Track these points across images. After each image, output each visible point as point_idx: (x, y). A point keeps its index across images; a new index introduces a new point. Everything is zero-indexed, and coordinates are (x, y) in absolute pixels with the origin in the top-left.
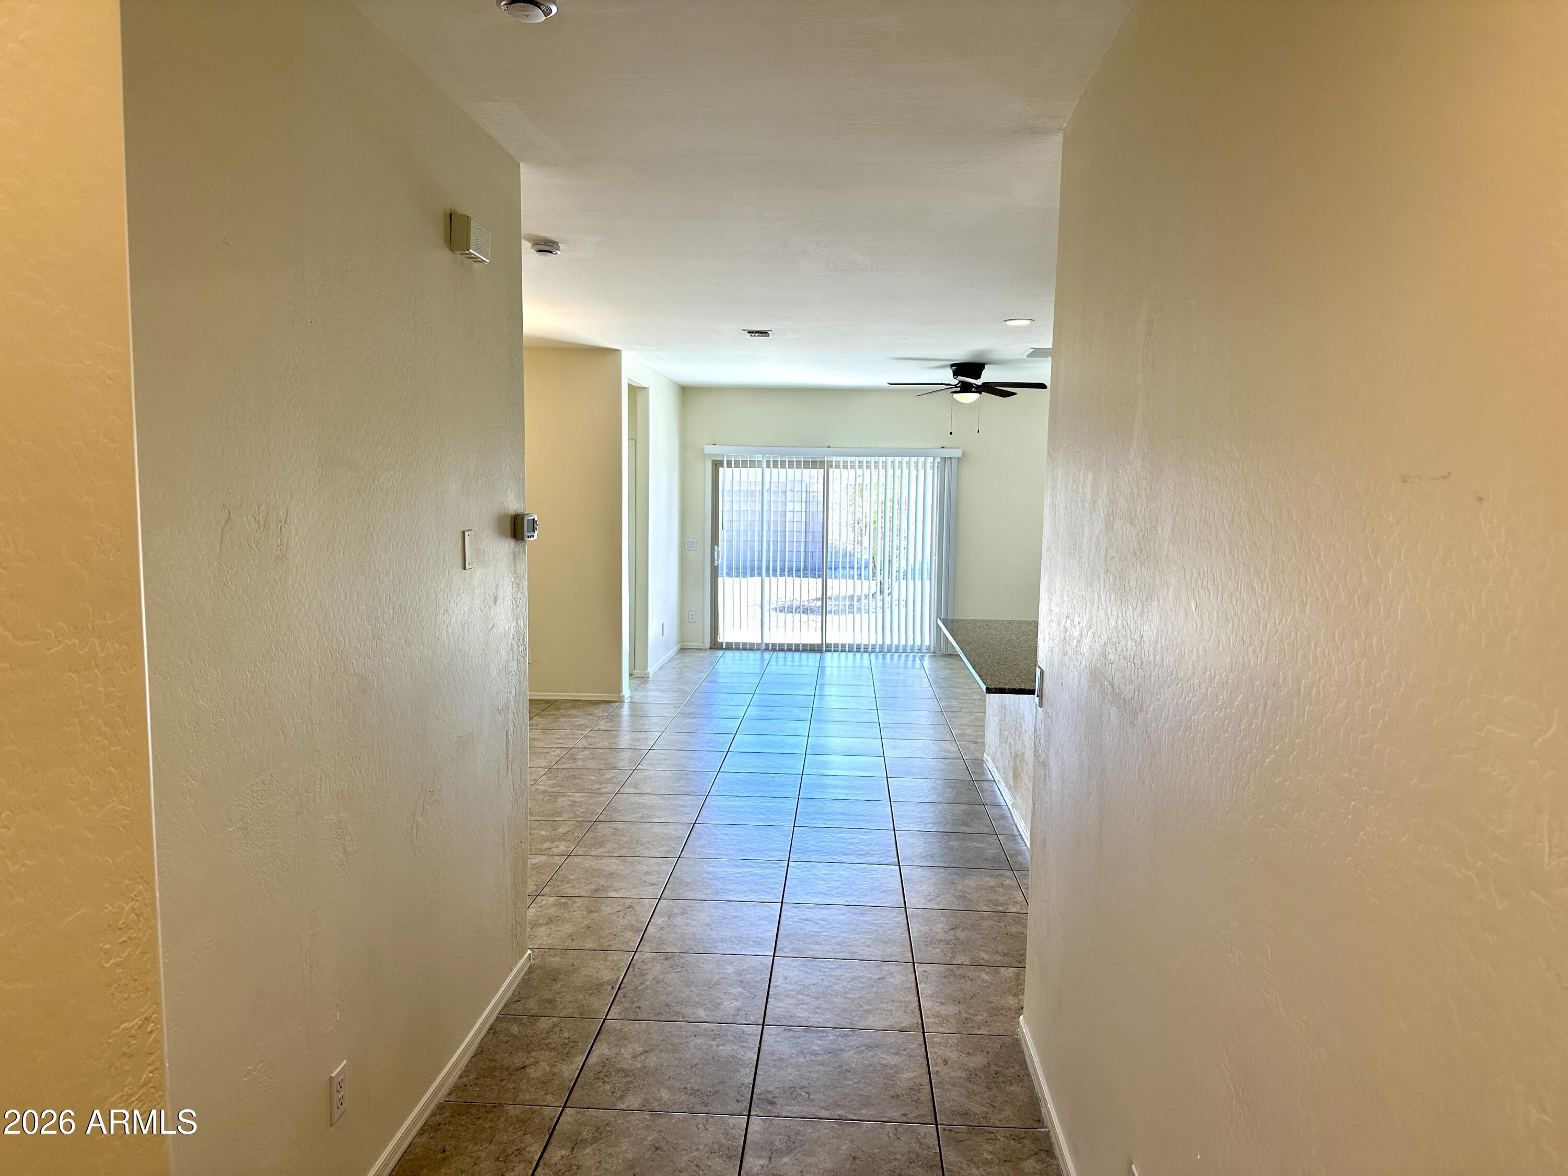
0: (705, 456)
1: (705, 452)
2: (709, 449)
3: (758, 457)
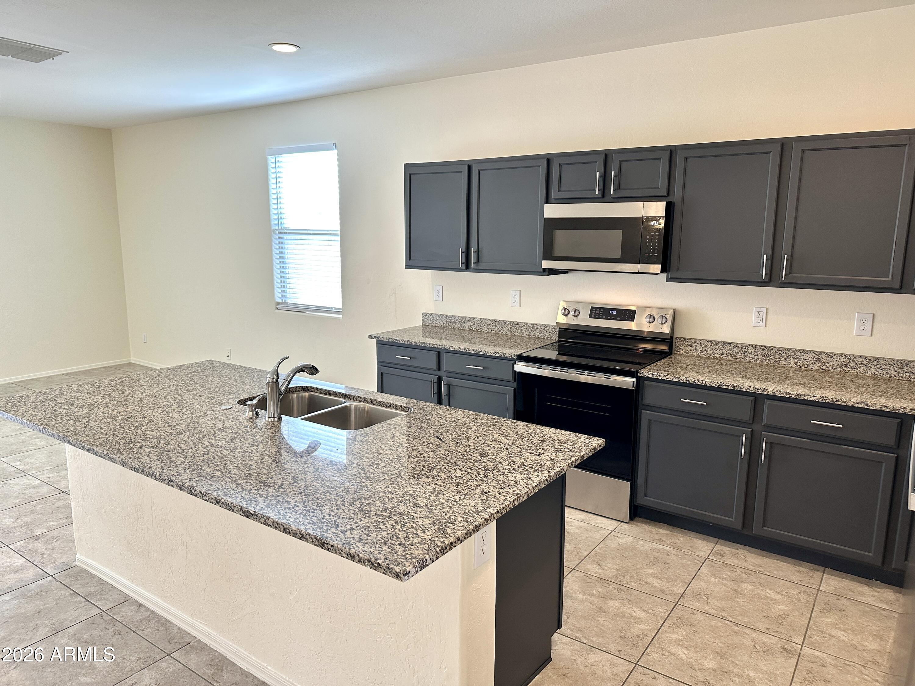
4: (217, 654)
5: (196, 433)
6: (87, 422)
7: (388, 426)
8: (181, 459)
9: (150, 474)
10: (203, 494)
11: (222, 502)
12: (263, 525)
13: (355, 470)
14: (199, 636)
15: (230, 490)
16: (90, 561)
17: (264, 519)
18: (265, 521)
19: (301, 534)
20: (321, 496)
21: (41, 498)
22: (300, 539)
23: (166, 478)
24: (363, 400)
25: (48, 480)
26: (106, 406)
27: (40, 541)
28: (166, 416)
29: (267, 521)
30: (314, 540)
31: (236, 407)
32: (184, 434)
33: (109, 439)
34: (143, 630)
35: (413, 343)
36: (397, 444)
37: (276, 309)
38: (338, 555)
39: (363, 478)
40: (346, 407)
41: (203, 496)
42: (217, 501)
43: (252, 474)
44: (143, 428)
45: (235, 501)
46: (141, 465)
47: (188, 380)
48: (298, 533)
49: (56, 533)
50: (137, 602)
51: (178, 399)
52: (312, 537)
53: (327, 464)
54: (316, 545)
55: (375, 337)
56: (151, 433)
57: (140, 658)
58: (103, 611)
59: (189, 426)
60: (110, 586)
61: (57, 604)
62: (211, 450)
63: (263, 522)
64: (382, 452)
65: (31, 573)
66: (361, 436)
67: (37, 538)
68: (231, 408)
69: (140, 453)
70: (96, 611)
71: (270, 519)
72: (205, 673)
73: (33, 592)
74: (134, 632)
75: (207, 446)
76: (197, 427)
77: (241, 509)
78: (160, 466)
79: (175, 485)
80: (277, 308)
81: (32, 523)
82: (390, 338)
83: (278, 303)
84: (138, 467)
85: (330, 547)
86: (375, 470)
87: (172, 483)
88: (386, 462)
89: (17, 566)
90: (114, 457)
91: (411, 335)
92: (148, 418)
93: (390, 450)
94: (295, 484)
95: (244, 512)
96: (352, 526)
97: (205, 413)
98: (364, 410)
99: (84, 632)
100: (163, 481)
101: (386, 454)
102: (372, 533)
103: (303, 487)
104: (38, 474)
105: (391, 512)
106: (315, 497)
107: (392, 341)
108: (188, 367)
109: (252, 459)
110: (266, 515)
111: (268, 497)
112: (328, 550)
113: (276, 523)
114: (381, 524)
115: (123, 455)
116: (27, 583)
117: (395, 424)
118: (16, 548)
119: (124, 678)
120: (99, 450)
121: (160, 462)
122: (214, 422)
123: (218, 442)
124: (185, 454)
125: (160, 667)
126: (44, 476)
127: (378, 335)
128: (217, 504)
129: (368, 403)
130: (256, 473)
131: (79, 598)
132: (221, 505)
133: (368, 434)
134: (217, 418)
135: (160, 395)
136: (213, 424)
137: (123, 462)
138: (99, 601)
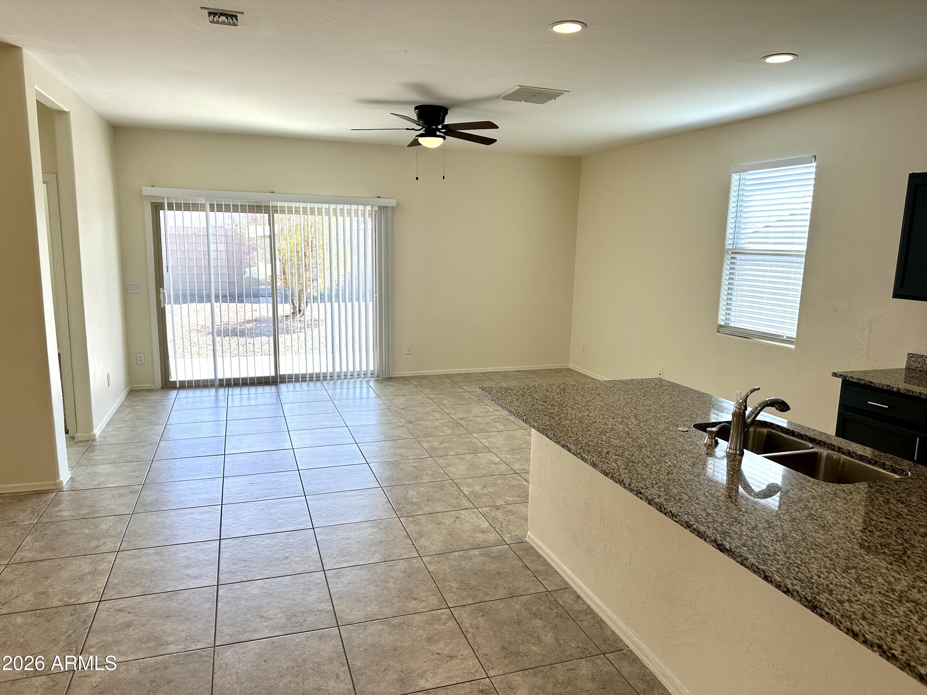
0: (142, 198)
1: (143, 194)
2: (147, 191)
3: (201, 201)
4: (648, 671)
5: (657, 450)
6: (559, 420)
7: (878, 488)
8: (647, 473)
9: (619, 482)
10: (673, 515)
11: (694, 528)
12: (739, 565)
13: (842, 532)
14: (632, 647)
15: (700, 517)
16: (538, 541)
17: (741, 559)
18: (742, 561)
19: (786, 588)
20: (805, 551)
21: (501, 474)
22: (784, 592)
23: (635, 489)
24: (837, 449)
25: (506, 460)
26: (573, 409)
27: (499, 511)
28: (625, 427)
29: (745, 562)
30: (803, 599)
31: (692, 431)
32: (645, 448)
33: (580, 439)
34: (581, 621)
35: (895, 390)
36: (894, 513)
37: (717, 332)
38: (835, 626)
39: (855, 544)
40: (815, 454)
41: (672, 517)
42: (688, 526)
43: (721, 506)
44: (607, 435)
45: (707, 531)
46: (611, 471)
47: (641, 395)
48: (783, 585)
49: (511, 507)
50: (576, 592)
51: (635, 413)
52: (802, 596)
53: (806, 516)
54: (805, 606)
55: (842, 375)
56: (615, 441)
57: (578, 647)
58: (548, 591)
59: (649, 441)
60: (554, 570)
61: (512, 571)
62: (675, 471)
63: (739, 561)
64: (875, 518)
65: (492, 537)
66: (842, 492)
67: (498, 509)
68: (687, 431)
69: (608, 459)
70: (541, 589)
71: (748, 561)
72: (637, 686)
73: (494, 554)
74: (573, 620)
75: (670, 466)
76: (657, 445)
77: (715, 541)
78: (628, 476)
79: (643, 498)
80: (719, 331)
81: (494, 494)
82: (862, 380)
83: (721, 326)
84: (608, 472)
85: (824, 613)
86: (870, 537)
87: (641, 496)
88: (883, 532)
89: (484, 528)
90: (586, 457)
91: (891, 378)
92: (610, 426)
93: (886, 518)
94: (771, 529)
95: (718, 544)
96: (851, 598)
97: (663, 431)
98: (838, 461)
99: (533, 604)
100: (631, 491)
101: (882, 522)
102: (878, 614)
103: (780, 535)
104: (498, 453)
105: (900, 596)
106: (797, 550)
107: (864, 384)
108: (639, 383)
109: (719, 490)
110: (744, 555)
111: (743, 536)
112: (821, 616)
113: (755, 567)
114: (889, 607)
115: (593, 457)
116: (490, 545)
117: (887, 487)
118: (483, 512)
119: (565, 660)
120: (572, 447)
121: (627, 471)
122: (673, 442)
123: (680, 463)
124: (649, 468)
125: (596, 663)
126: (503, 456)
127: (846, 374)
128: (687, 528)
129: (844, 453)
130: (725, 506)
131: (529, 572)
132: (692, 530)
133: (853, 492)
134: (675, 438)
135: (617, 405)
136: (672, 444)
137: (594, 464)
138: (545, 580)
